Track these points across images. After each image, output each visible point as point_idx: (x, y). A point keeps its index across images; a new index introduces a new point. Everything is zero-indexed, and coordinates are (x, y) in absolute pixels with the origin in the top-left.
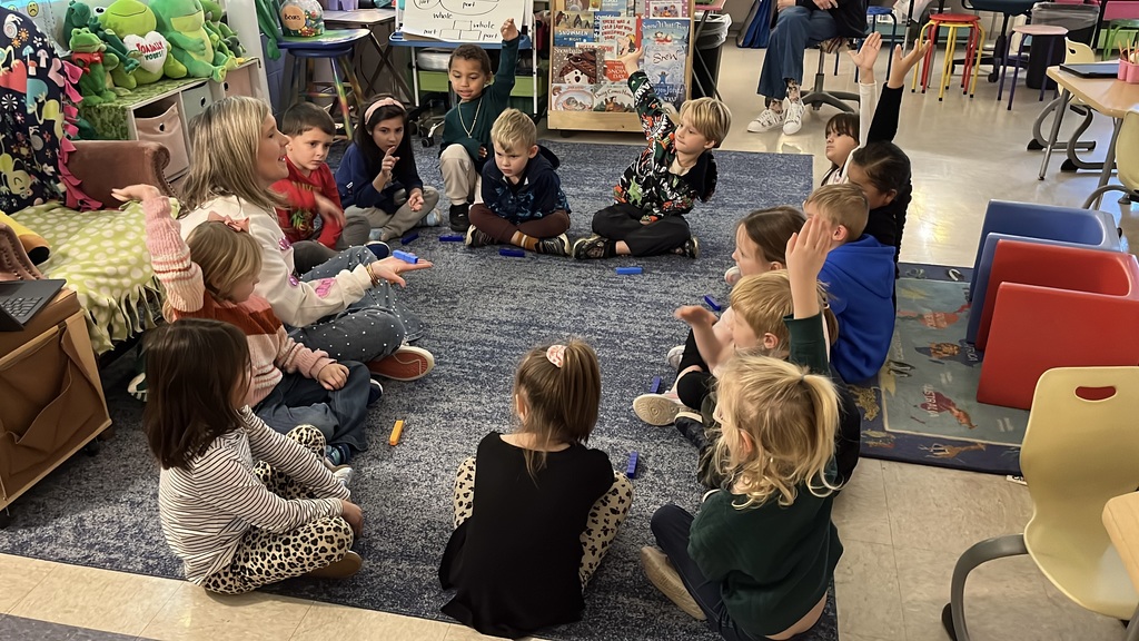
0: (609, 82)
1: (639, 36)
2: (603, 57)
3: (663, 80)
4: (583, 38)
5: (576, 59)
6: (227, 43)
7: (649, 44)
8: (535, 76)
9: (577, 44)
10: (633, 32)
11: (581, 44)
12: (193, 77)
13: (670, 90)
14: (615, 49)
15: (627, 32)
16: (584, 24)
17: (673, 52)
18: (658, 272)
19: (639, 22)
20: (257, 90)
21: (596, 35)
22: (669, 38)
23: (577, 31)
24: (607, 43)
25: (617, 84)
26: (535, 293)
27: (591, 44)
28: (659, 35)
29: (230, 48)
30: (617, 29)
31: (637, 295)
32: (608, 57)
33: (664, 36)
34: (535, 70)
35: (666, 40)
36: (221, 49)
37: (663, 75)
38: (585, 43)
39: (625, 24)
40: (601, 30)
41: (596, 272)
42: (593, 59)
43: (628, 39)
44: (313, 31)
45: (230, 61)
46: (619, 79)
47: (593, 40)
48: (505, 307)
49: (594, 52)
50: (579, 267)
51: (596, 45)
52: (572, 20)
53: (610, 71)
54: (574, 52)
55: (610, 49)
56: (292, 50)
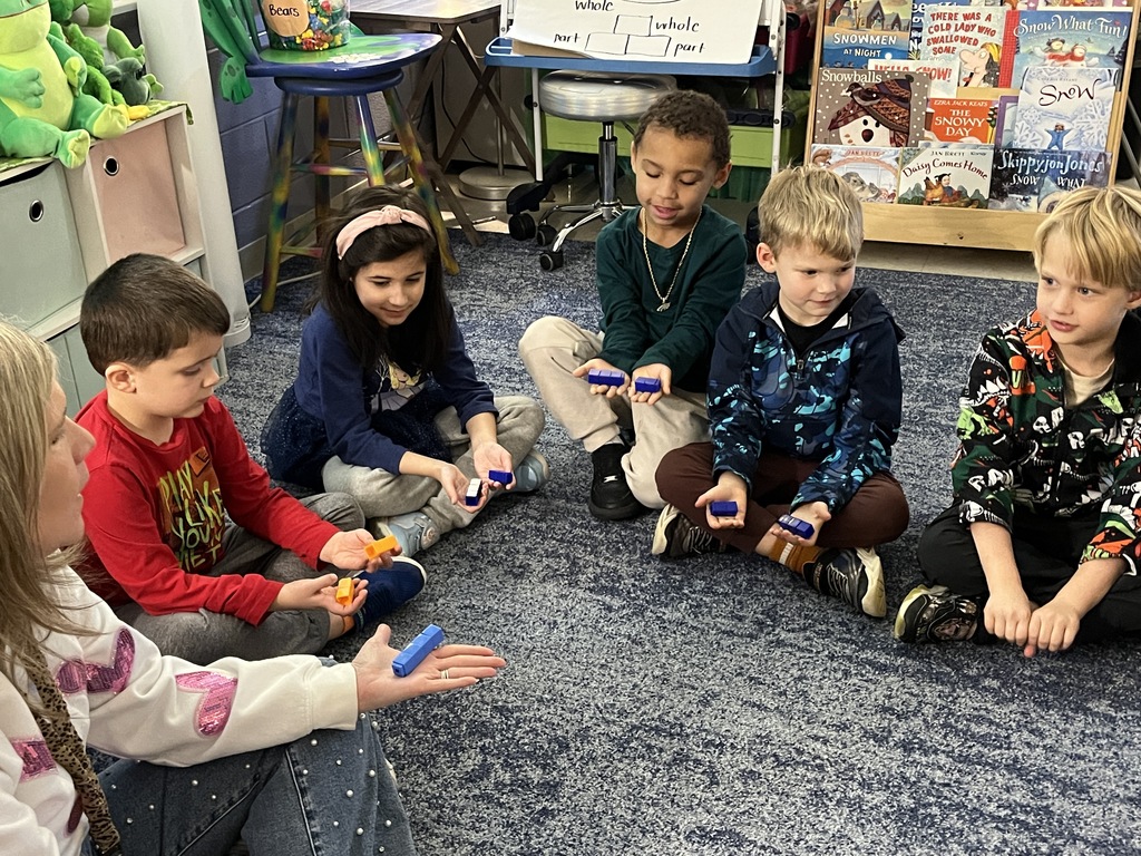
0: (936, 144)
1: (1011, 45)
2: (926, 91)
3: (1057, 142)
4: (884, 50)
5: (867, 94)
6: (111, 76)
7: (1032, 65)
8: (777, 127)
9: (872, 64)
10: (998, 39)
11: (880, 62)
12: (14, 156)
13: (1070, 164)
14: (955, 75)
15: (983, 38)
16: (888, 22)
17: (1085, 83)
18: (1102, 707)
19: (1013, 18)
20: (184, 170)
21: (913, 45)
22: (1078, 52)
23: (874, 35)
24: (938, 62)
25: (953, 147)
26: (766, 769)
27: (902, 63)
28: (1055, 45)
29: (115, 86)
30: (961, 33)
31: (1061, 805)
32: (938, 91)
33: (1067, 48)
34: (778, 115)
35: (1072, 56)
36: (93, 88)
37: (1059, 132)
38: (888, 62)
39: (982, 22)
40: (925, 35)
41: (932, 692)
42: (903, 93)
43: (984, 53)
44: (327, 39)
45: (113, 115)
46: (956, 139)
47: (904, 54)
48: (687, 821)
49: (906, 81)
50: (883, 669)
51: (912, 66)
52: (864, 11)
53: (939, 121)
54: (864, 81)
55: (944, 74)
56: (283, 78)
